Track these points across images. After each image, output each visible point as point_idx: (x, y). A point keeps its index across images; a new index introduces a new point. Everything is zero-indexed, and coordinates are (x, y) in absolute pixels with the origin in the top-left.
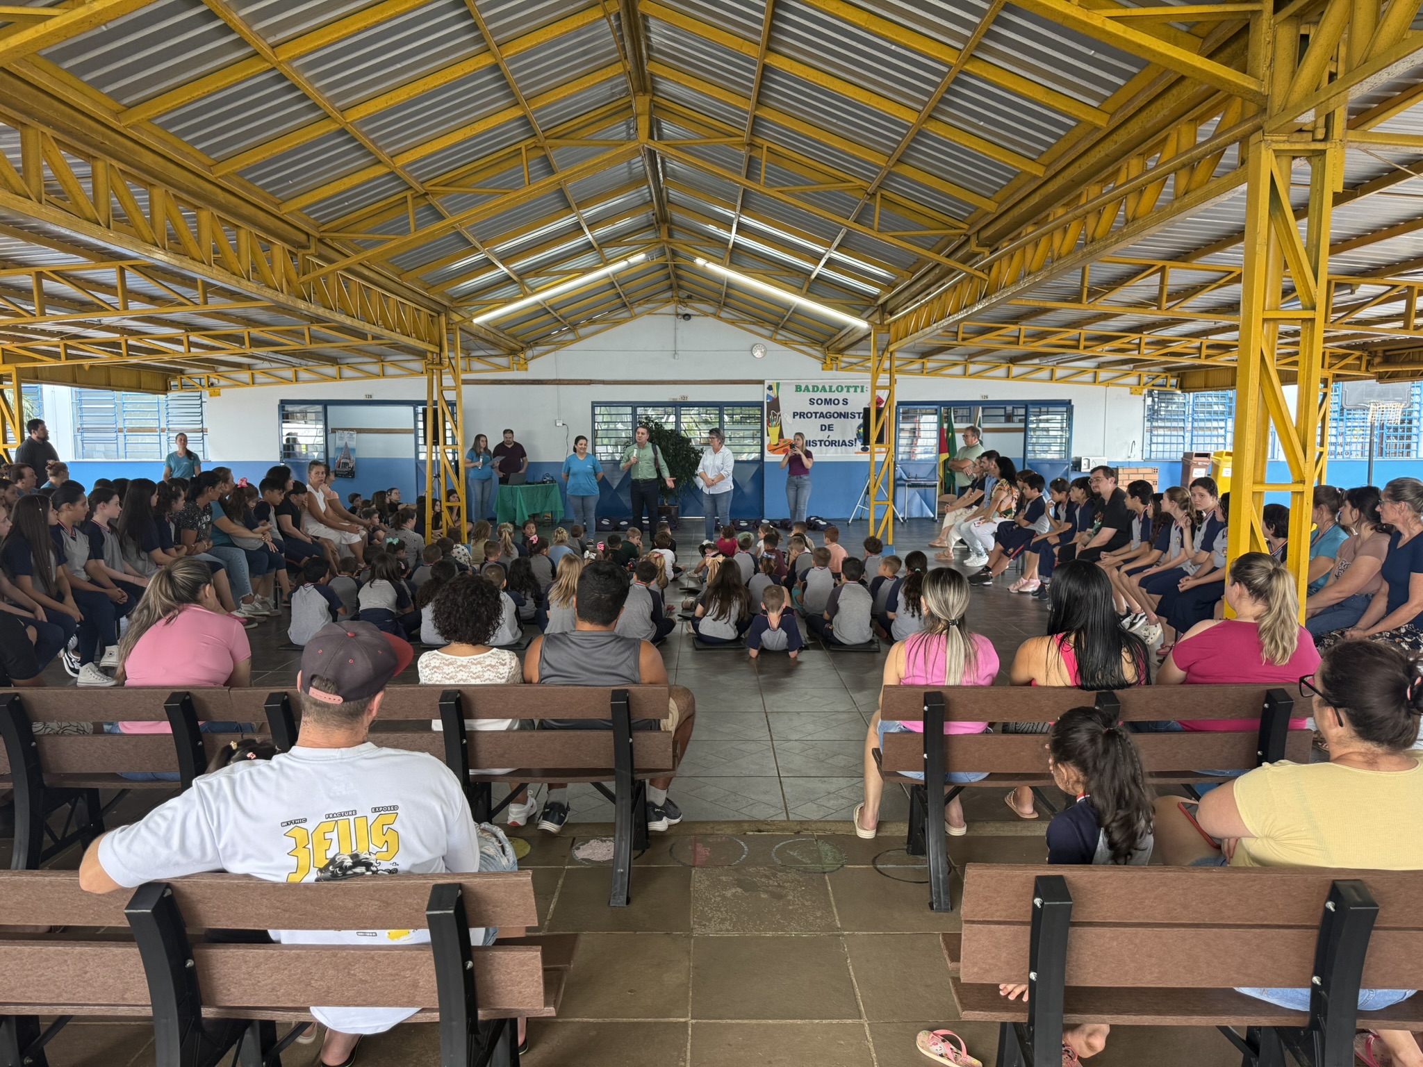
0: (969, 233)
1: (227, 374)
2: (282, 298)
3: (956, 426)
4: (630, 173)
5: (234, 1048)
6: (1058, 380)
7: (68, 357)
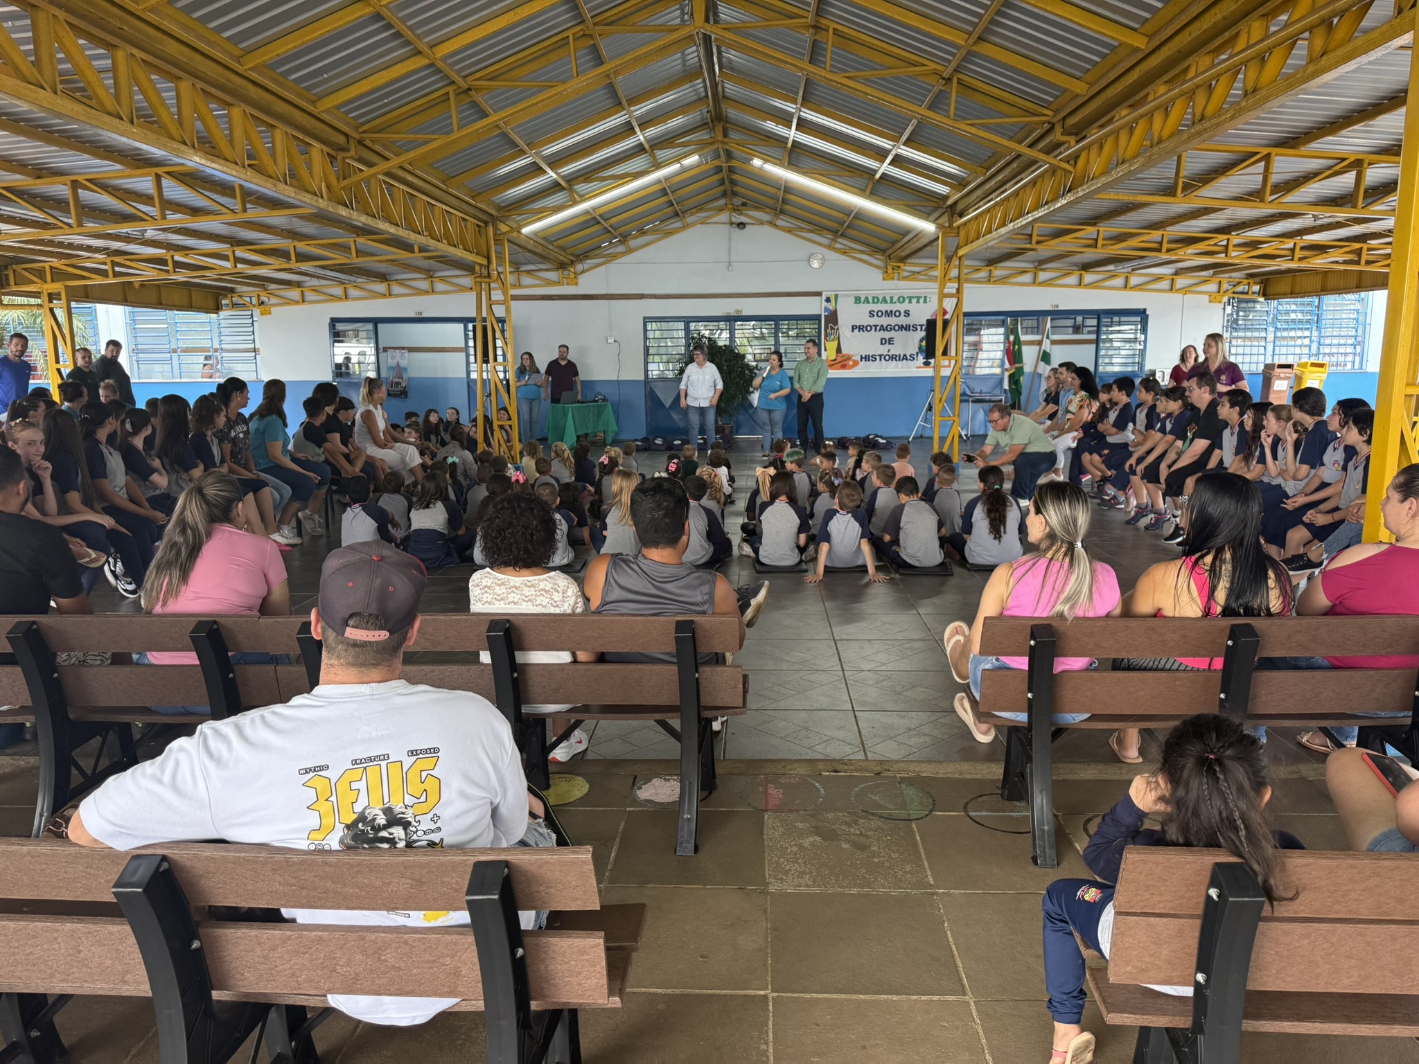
0: (1054, 120)
1: (277, 292)
2: (322, 204)
3: (1023, 338)
4: (684, 66)
5: (257, 1031)
6: (1133, 288)
7: (116, 274)
